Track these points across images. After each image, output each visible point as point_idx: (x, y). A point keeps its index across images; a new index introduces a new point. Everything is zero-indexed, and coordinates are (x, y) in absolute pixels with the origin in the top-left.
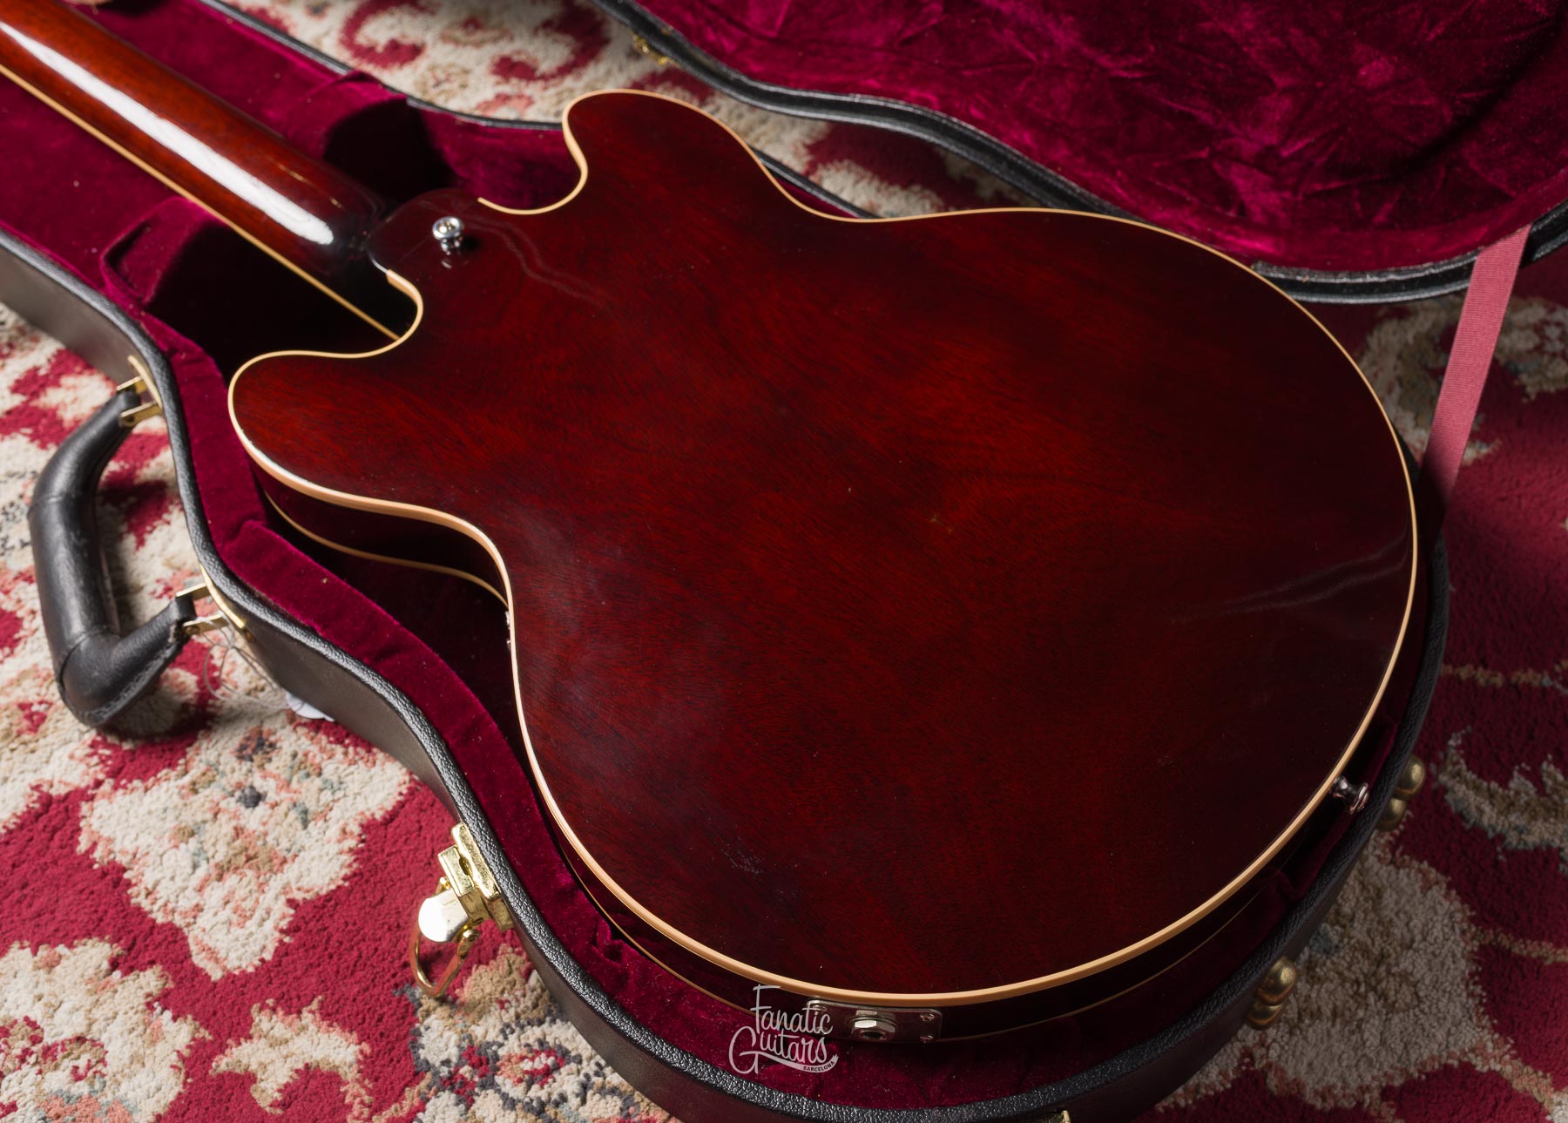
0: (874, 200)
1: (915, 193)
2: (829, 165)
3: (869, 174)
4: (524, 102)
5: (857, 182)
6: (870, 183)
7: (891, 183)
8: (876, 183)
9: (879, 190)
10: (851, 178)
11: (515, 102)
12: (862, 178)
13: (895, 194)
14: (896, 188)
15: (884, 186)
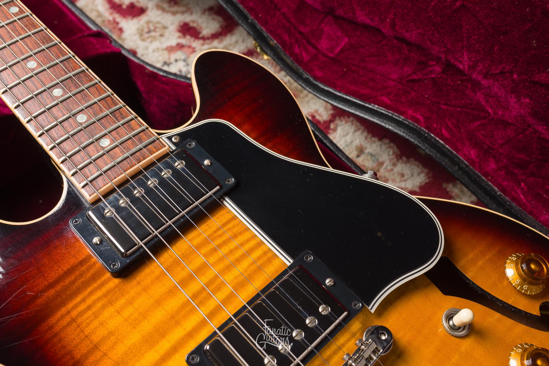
0: (363, 143)
1: (386, 144)
2: (342, 118)
3: (363, 128)
4: (191, 50)
5: (356, 131)
6: (362, 133)
7: (374, 136)
8: (365, 134)
9: (366, 138)
10: (353, 129)
11: (186, 49)
12: (359, 129)
13: (375, 142)
14: (376, 139)
15: (370, 136)
